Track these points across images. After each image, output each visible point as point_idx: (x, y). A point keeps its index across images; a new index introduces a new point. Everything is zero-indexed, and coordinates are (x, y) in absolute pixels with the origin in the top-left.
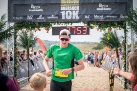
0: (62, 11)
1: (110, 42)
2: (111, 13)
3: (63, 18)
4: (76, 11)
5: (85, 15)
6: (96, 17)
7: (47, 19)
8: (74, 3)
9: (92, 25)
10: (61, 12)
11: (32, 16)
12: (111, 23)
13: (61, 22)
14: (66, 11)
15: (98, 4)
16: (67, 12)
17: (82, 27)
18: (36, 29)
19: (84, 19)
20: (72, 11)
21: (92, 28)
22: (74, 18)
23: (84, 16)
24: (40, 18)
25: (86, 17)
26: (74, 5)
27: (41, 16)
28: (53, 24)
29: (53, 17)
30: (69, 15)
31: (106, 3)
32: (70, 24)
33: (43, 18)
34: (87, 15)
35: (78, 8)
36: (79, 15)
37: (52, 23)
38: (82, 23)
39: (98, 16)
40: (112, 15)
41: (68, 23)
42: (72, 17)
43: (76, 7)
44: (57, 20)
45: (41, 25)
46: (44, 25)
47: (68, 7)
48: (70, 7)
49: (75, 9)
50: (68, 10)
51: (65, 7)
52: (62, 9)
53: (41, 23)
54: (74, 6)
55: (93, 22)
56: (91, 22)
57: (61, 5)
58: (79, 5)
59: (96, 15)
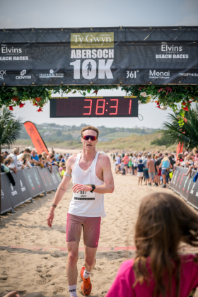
0: (74, 60)
1: (186, 135)
2: (190, 67)
3: (77, 76)
4: (106, 59)
5: (127, 69)
6: (153, 75)
7: (39, 79)
8: (101, 42)
9: (143, 94)
10: (71, 64)
11: (4, 73)
12: (189, 89)
13: (72, 87)
14: (82, 60)
15: (158, 43)
16: (85, 63)
17: (121, 99)
18: (13, 102)
19: (126, 79)
20: (97, 60)
21: (144, 100)
22: (101, 76)
23: (124, 71)
24: (23, 76)
25: (130, 75)
26: (102, 46)
27: (24, 72)
28: (52, 91)
29: (52, 74)
30: (90, 69)
31: (177, 43)
32: (92, 91)
33: (30, 77)
34: (133, 70)
35: (111, 53)
36: (113, 70)
37: (49, 88)
38: (120, 88)
39: (159, 74)
40: (191, 71)
41: (89, 88)
42: (97, 76)
43: (106, 50)
44: (62, 83)
45: (25, 93)
46: (31, 92)
47: (87, 51)
48: (93, 50)
49: (104, 57)
50: (87, 57)
51: (80, 51)
52: (73, 55)
53: (25, 89)
54: (103, 49)
55: (147, 86)
56: (141, 86)
57: (72, 47)
58: (113, 47)
59: (155, 71)
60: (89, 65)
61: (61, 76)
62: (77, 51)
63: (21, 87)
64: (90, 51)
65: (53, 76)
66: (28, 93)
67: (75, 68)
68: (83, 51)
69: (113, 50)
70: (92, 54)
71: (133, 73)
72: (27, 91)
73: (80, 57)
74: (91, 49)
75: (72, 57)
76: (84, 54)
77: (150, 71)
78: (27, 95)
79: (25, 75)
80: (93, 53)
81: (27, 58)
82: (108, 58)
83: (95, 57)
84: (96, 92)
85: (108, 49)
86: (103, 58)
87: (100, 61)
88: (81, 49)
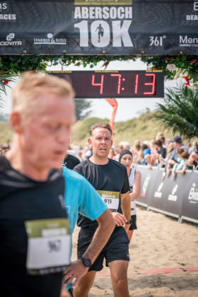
0: (79, 20)
3: (84, 43)
6: (185, 42)
7: (33, 46)
9: (171, 67)
10: (76, 25)
13: (76, 58)
14: (90, 22)
16: (95, 25)
17: (142, 73)
19: (149, 47)
20: (109, 21)
22: (117, 44)
23: (146, 37)
24: (10, 41)
25: (155, 42)
26: (116, 2)
27: (12, 36)
28: (49, 63)
30: (101, 33)
33: (20, 43)
34: (159, 35)
35: (129, 12)
36: (132, 34)
37: (46, 58)
42: (111, 43)
43: (122, 8)
44: (65, 51)
45: (12, 65)
46: (20, 64)
47: (97, 8)
48: (104, 8)
49: (119, 17)
50: (97, 17)
51: (87, 9)
52: (77, 15)
53: (12, 59)
54: (117, 7)
55: (175, 57)
56: (168, 56)
57: (76, 4)
58: (131, 4)
59: (186, 37)
60: (100, 28)
61: (63, 42)
62: (83, 8)
63: (8, 56)
64: (100, 8)
65: (53, 43)
66: (16, 64)
67: (81, 32)
68: (92, 8)
69: (131, 8)
70: (102, 13)
71: (159, 39)
72: (14, 62)
73: (87, 17)
74: (102, 7)
75: (76, 17)
76: (92, 13)
77: (181, 37)
78: (15, 67)
79: (13, 40)
80: (104, 12)
81: (14, 17)
82: (124, 19)
83: (107, 17)
84: (106, 64)
85: (124, 6)
86: (117, 19)
87: (113, 22)
88: (88, 6)
